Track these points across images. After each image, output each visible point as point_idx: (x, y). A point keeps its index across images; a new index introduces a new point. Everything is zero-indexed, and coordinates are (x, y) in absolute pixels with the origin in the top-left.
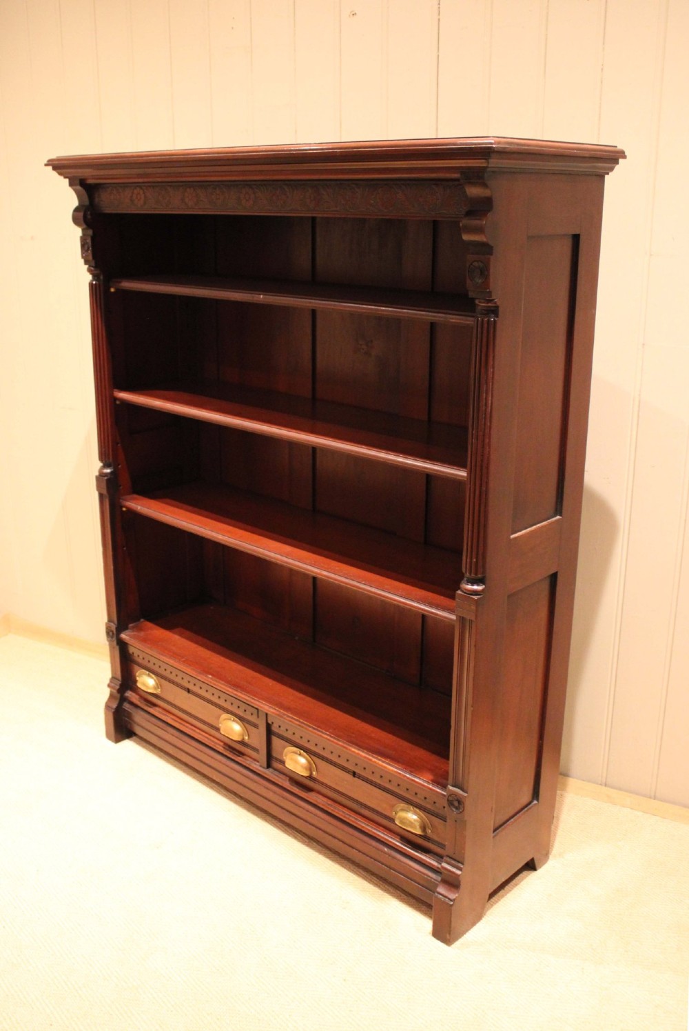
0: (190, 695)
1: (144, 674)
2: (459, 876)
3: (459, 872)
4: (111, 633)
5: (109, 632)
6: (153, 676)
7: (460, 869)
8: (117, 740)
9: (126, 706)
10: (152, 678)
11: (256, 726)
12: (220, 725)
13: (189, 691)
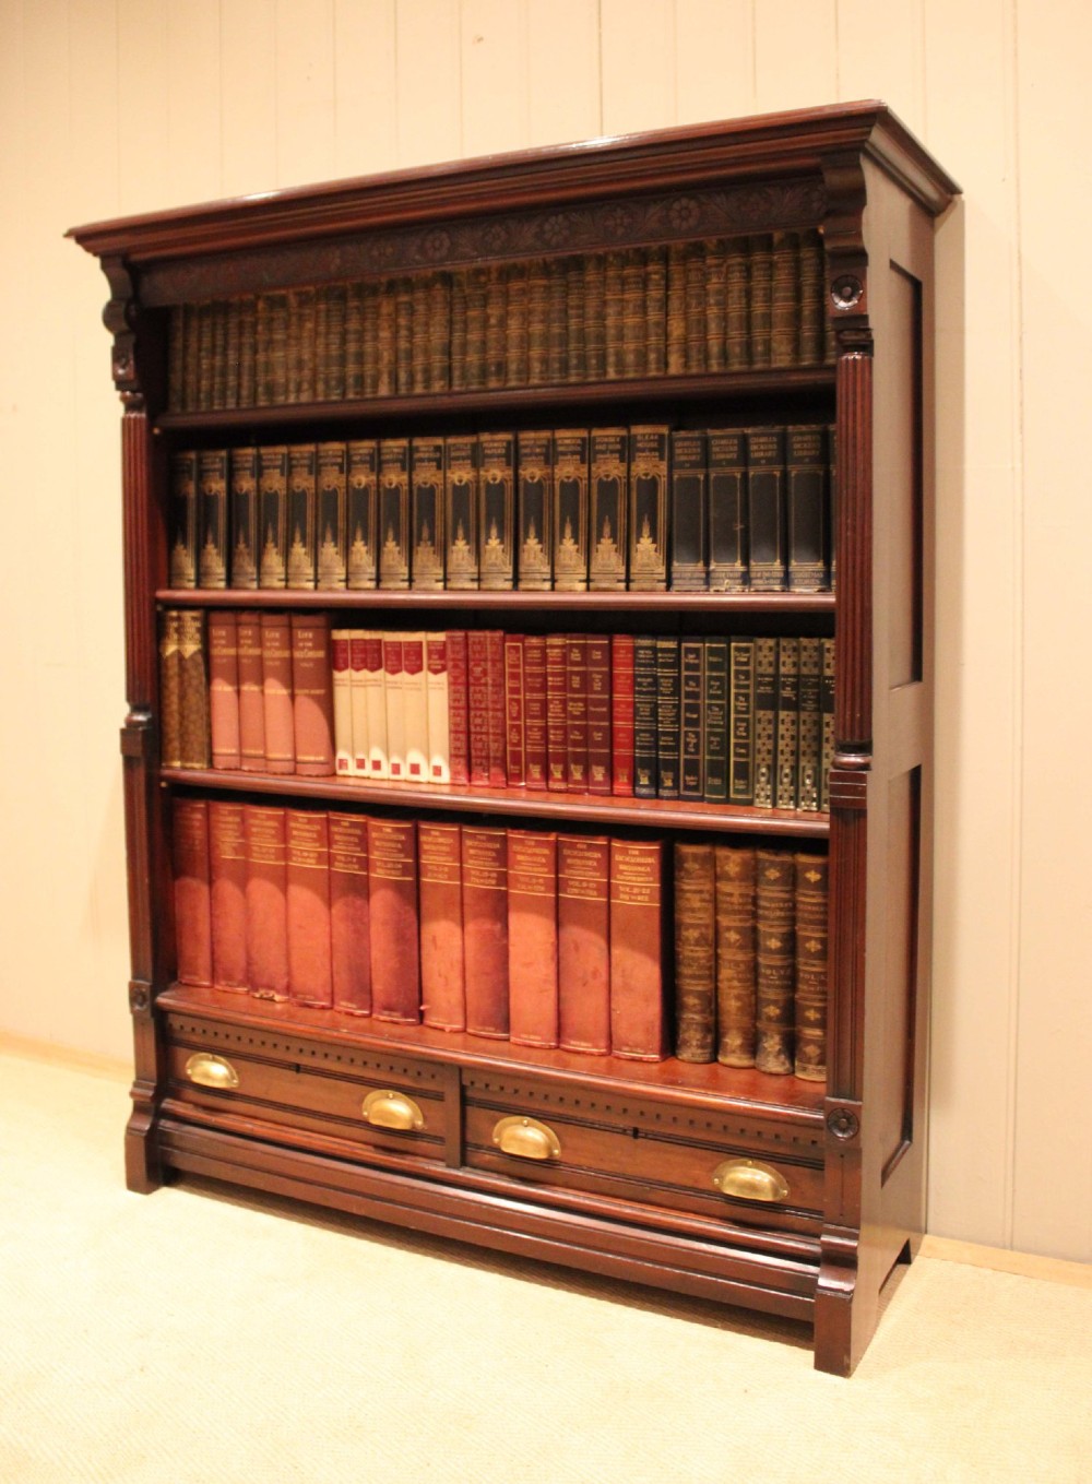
0: (301, 1076)
1: (202, 1059)
2: (855, 1248)
3: (853, 1243)
4: (140, 998)
5: (136, 996)
6: (222, 1059)
7: (855, 1237)
8: (147, 1191)
9: (166, 1125)
10: (220, 1062)
11: (439, 1097)
12: (365, 1114)
13: (298, 1068)
